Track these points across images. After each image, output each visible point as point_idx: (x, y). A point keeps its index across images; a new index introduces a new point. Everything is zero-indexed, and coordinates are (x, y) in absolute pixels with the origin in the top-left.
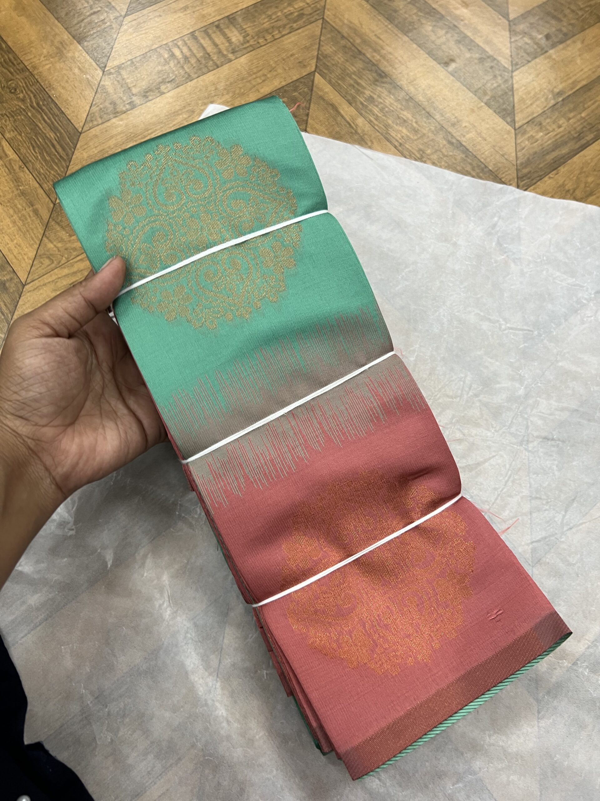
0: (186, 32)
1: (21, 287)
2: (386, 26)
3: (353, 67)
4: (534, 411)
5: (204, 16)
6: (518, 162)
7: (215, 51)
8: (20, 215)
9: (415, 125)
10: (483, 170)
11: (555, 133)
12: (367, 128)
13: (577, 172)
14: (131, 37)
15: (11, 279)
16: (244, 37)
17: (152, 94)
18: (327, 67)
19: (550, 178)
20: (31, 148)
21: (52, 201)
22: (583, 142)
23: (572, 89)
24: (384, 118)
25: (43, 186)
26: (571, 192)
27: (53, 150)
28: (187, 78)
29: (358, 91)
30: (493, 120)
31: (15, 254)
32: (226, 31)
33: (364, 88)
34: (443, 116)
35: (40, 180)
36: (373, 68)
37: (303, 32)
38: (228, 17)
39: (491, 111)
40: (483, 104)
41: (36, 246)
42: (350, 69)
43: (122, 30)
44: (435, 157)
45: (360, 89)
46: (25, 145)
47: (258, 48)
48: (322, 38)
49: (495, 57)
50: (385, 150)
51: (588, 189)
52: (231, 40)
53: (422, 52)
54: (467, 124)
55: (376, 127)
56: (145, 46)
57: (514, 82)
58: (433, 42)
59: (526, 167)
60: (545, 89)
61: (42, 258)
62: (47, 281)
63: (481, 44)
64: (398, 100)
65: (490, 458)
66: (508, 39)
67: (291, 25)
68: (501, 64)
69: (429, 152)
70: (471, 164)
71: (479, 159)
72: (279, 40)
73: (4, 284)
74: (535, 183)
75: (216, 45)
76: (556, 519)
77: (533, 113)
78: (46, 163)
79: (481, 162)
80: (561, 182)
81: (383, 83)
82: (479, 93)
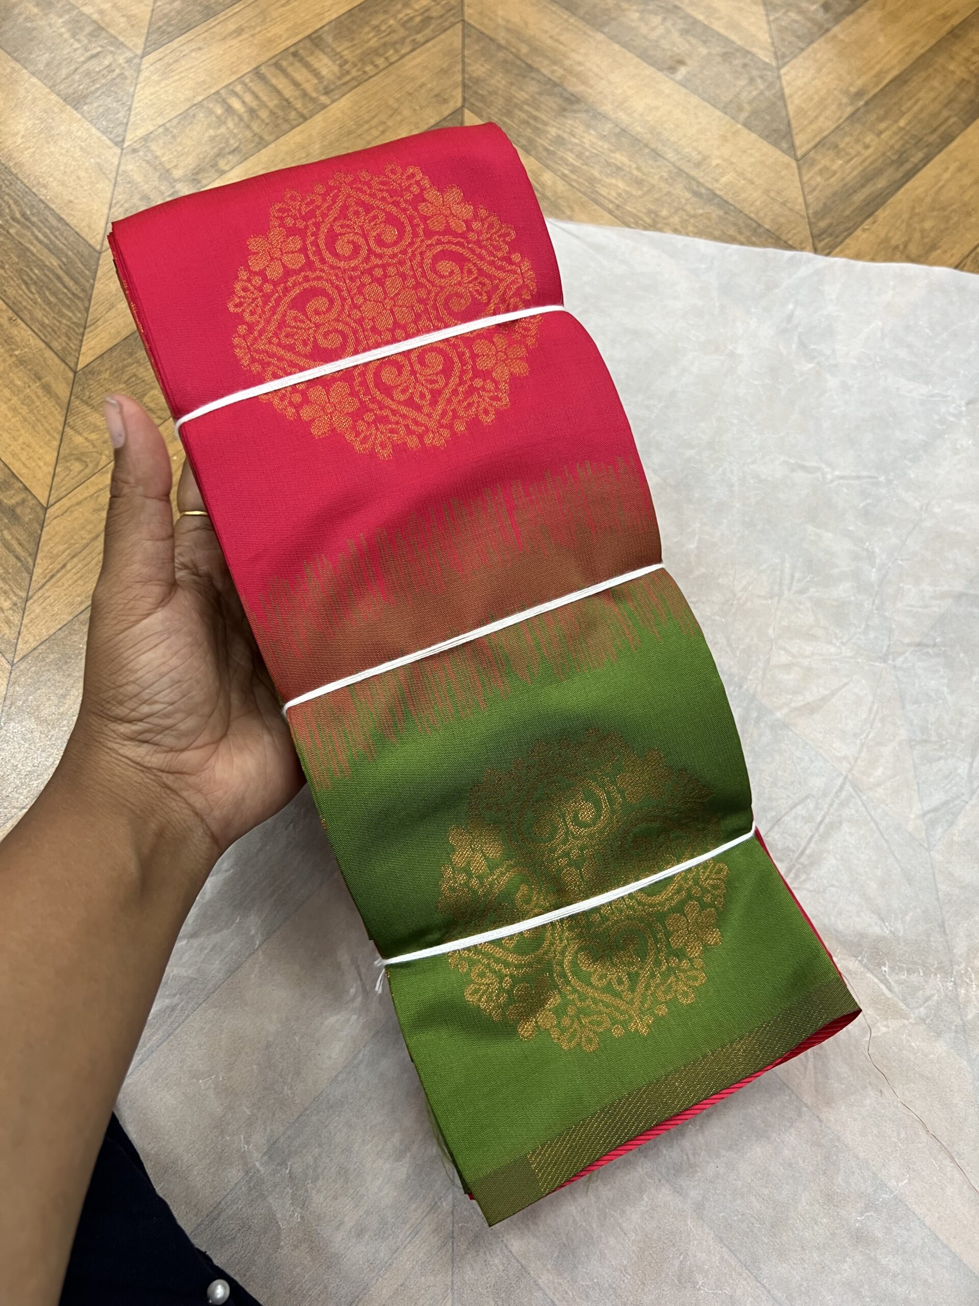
0: (246, 69)
1: (41, 513)
2: (567, 21)
3: (523, 93)
4: (899, 605)
5: (270, 41)
6: (810, 211)
7: (297, 93)
8: (22, 396)
9: (635, 172)
10: (755, 230)
11: (861, 159)
12: (561, 187)
13: (906, 216)
14: (157, 88)
15: (23, 501)
16: (341, 66)
17: (206, 175)
18: (483, 99)
19: (864, 230)
20: (23, 287)
21: (70, 368)
22: (908, 166)
23: (877, 84)
24: (584, 167)
25: (52, 345)
26: (901, 247)
27: (59, 285)
28: (259, 143)
29: (536, 130)
30: (760, 149)
31: (23, 459)
32: (311, 60)
33: (545, 124)
34: (677, 152)
35: (46, 336)
36: (556, 90)
37: (434, 46)
38: (309, 36)
39: (754, 136)
40: (739, 126)
41: (56, 443)
42: (517, 95)
43: (141, 78)
44: (676, 220)
45: (539, 126)
46: (12, 282)
47: (366, 80)
48: (466, 52)
49: (747, 48)
50: (594, 220)
51: (926, 240)
52: (319, 73)
53: (629, 55)
54: (719, 161)
55: (574, 184)
56: (182, 99)
57: (784, 83)
58: (645, 37)
59: (823, 217)
60: (835, 89)
61: (68, 461)
62: (81, 497)
63: (721, 31)
64: (603, 137)
65: (841, 688)
66: (764, 18)
67: (414, 37)
68: (759, 58)
69: (664, 213)
70: (735, 224)
71: (746, 215)
72: (396, 65)
73: (13, 511)
74: (842, 242)
75: (296, 84)
76: (960, 771)
77: (821, 130)
78: (51, 308)
79: (751, 219)
80: (882, 235)
81: (575, 111)
82: (731, 108)
